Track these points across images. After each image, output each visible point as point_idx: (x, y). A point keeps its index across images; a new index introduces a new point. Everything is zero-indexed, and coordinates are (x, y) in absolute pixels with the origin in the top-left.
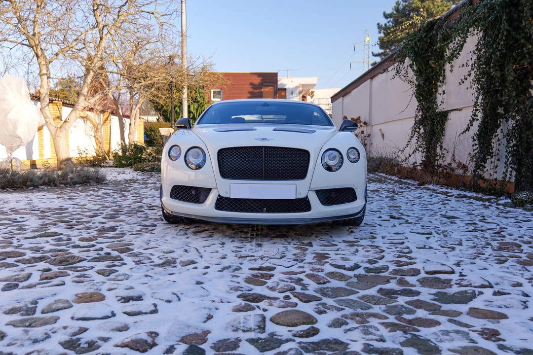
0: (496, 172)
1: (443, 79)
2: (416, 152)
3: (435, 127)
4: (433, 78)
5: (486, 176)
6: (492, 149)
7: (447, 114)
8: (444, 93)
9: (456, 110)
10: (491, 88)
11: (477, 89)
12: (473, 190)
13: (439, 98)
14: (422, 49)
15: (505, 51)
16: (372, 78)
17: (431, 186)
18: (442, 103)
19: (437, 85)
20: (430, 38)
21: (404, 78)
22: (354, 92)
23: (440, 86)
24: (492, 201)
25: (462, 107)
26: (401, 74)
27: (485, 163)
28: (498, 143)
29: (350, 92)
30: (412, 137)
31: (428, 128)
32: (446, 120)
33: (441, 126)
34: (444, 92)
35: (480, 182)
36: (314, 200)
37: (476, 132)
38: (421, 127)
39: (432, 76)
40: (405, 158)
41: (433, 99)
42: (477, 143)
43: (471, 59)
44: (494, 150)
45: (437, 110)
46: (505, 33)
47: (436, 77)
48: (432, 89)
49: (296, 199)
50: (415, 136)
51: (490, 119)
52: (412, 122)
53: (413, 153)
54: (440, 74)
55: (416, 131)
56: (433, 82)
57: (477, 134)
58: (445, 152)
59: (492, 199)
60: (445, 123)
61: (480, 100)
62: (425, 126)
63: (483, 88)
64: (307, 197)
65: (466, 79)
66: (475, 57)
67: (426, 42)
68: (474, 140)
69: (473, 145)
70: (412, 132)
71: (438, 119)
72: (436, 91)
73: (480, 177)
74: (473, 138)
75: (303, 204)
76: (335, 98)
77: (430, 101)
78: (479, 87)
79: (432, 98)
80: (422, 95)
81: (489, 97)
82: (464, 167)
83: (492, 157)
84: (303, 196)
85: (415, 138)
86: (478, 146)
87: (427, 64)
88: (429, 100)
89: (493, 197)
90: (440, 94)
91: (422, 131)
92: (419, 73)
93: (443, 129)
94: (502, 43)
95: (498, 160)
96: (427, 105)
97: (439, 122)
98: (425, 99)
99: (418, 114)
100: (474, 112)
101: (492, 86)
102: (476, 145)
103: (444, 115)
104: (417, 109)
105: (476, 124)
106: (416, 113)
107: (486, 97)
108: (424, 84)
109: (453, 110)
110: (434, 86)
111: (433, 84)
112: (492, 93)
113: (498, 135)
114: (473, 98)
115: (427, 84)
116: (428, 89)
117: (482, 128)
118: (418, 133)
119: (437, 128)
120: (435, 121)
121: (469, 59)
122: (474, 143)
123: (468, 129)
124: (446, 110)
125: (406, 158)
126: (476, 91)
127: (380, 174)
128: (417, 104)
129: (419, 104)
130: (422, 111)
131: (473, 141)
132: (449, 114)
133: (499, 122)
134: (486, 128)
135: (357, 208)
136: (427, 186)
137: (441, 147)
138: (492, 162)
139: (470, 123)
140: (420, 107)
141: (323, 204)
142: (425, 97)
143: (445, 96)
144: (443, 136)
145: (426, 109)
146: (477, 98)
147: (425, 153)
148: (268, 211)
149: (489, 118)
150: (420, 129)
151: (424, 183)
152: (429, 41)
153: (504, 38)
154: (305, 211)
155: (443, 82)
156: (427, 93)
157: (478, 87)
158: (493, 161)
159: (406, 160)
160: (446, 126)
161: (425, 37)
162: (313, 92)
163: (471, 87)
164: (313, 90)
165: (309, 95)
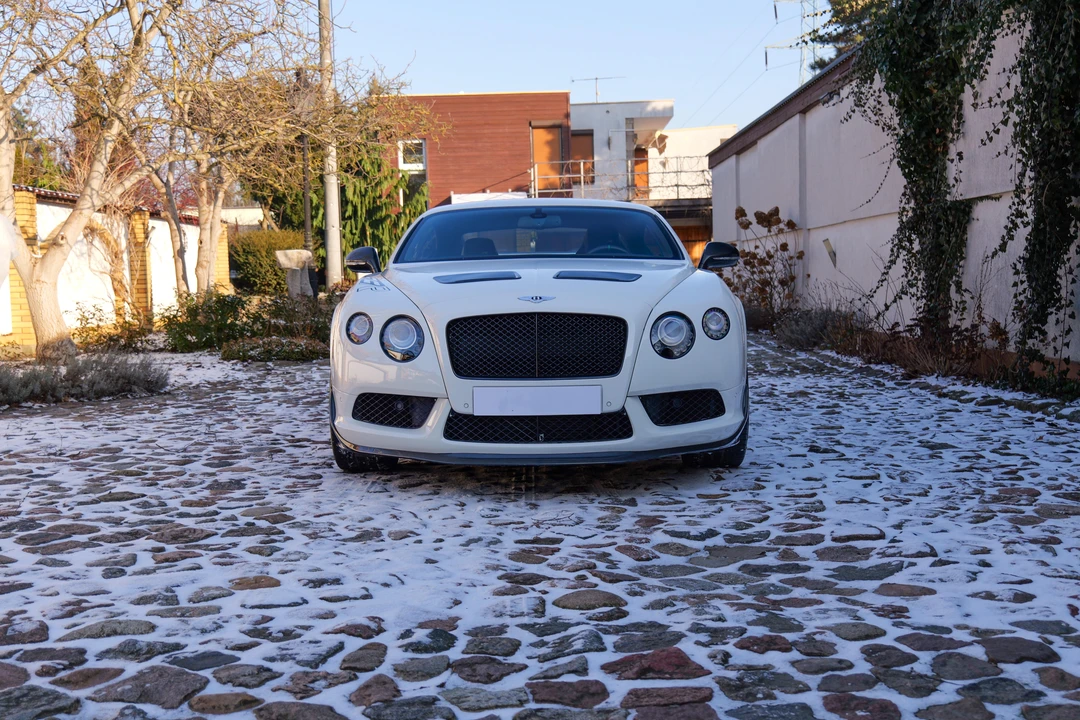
0: (1066, 345)
1: (958, 125)
2: (901, 298)
3: (943, 239)
4: (936, 122)
5: (1048, 355)
6: (1058, 291)
7: (971, 207)
8: (961, 158)
9: (988, 197)
10: (1050, 153)
11: (1020, 156)
12: (1019, 386)
13: (952, 171)
14: (909, 53)
15: (1074, 72)
16: (804, 112)
17: (932, 380)
18: (957, 181)
19: (946, 138)
20: (926, 27)
21: (874, 118)
22: (763, 144)
23: (952, 140)
24: (1050, 409)
25: (999, 191)
26: (866, 108)
27: (1045, 322)
28: (1069, 277)
29: (754, 143)
30: (893, 262)
31: (928, 240)
32: (968, 221)
33: (957, 236)
34: (960, 155)
35: (1035, 367)
36: (638, 415)
37: (1022, 253)
38: (914, 237)
39: (935, 117)
40: (875, 314)
41: (937, 172)
42: (1023, 277)
43: (1008, 85)
44: (1063, 293)
45: (948, 198)
46: (1073, 32)
47: (942, 118)
48: (935, 147)
49: (602, 415)
50: (899, 261)
51: (1050, 224)
52: (892, 225)
53: (895, 301)
54: (950, 113)
55: (904, 248)
56: (938, 130)
57: (1023, 258)
58: (967, 296)
59: (1049, 405)
60: (965, 228)
61: (1027, 183)
62: (921, 235)
63: (1033, 154)
64: (623, 410)
65: (997, 132)
66: (1016, 80)
67: (918, 36)
68: (1017, 273)
69: (1015, 284)
70: (892, 250)
71: (951, 218)
72: (946, 152)
73: (1035, 355)
74: (1015, 268)
75: (616, 424)
76: (718, 156)
77: (931, 176)
78: (1024, 149)
79: (935, 169)
80: (913, 161)
81: (1046, 172)
82: (998, 331)
83: (1058, 309)
84: (615, 407)
85: (900, 263)
86: (1025, 285)
87: (922, 91)
88: (929, 174)
89: (1055, 401)
90: (952, 161)
91: (916, 247)
92: (905, 108)
93: (961, 244)
94: (1066, 54)
95: (1072, 316)
96: (924, 184)
97: (953, 225)
98: (920, 170)
99: (907, 207)
100: (1014, 208)
101: (1052, 148)
102: (1022, 282)
103: (965, 209)
104: (904, 194)
105: (1023, 233)
106: (902, 205)
107: (1039, 173)
108: (917, 135)
109: (981, 199)
110: (939, 140)
111: (938, 136)
112: (1053, 165)
113: (1069, 259)
114: (1012, 175)
115: (923, 135)
116: (926, 147)
117: (1034, 245)
118: (909, 251)
119: (949, 242)
120: (942, 223)
121: (1003, 85)
122: (1016, 278)
123: (1003, 247)
124: (968, 197)
125: (879, 314)
126: (1019, 161)
127: (824, 353)
128: (904, 182)
129: (909, 183)
130: (916, 200)
131: (1015, 275)
132: (975, 207)
133: (1072, 229)
134: (1042, 244)
135: (727, 428)
136: (923, 380)
137: (959, 285)
138: (1057, 321)
139: (1008, 233)
140: (911, 190)
141: (656, 423)
142: (920, 166)
143: (962, 165)
144: (963, 258)
145: (922, 195)
146: (1022, 175)
147: (924, 301)
148: (547, 440)
149: (1047, 221)
150: (911, 242)
151: (916, 372)
152: (923, 34)
153: (1070, 43)
154: (620, 437)
155: (958, 131)
156: (924, 156)
157: (1021, 152)
158: (1061, 318)
159: (877, 318)
160: (968, 236)
161: (915, 23)
162: (663, 138)
163: (1006, 152)
164: (664, 132)
165: (654, 145)
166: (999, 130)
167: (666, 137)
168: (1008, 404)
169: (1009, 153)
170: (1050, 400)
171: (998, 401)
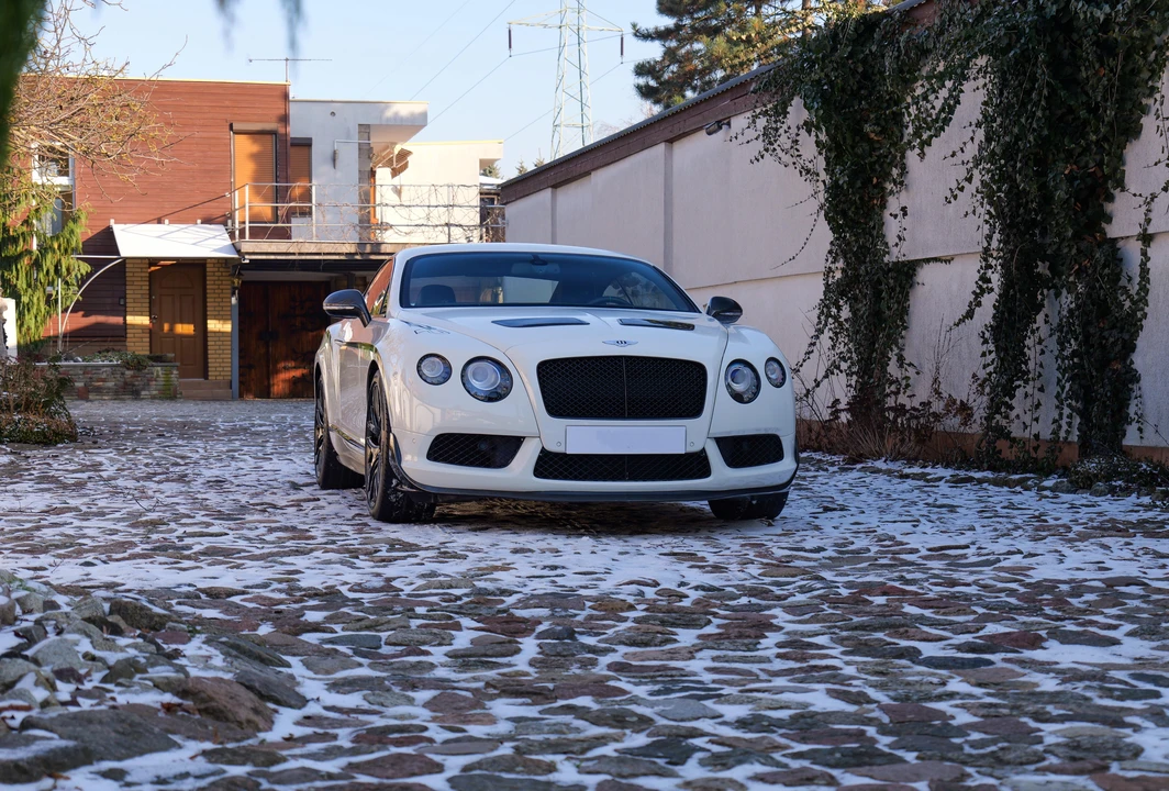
0: (1037, 420)
1: (901, 175)
2: (833, 373)
3: (883, 305)
4: (873, 170)
5: (1016, 431)
6: (1026, 364)
7: (915, 270)
8: (905, 214)
9: (936, 260)
10: (1019, 216)
11: (987, 217)
12: (985, 465)
13: (892, 228)
14: (843, 90)
15: (1046, 132)
16: (671, 141)
17: (883, 464)
18: (900, 239)
19: (884, 189)
20: (864, 62)
21: (786, 158)
22: (601, 177)
23: (892, 192)
24: (1030, 483)
25: (951, 253)
27: (1012, 397)
28: (1038, 348)
30: (820, 331)
31: (863, 309)
32: (911, 286)
33: (899, 303)
34: (904, 209)
35: (1002, 444)
37: (989, 320)
38: (841, 302)
39: (872, 164)
40: (804, 391)
41: (874, 228)
42: (992, 347)
43: (972, 139)
44: (1031, 365)
45: (886, 259)
46: (1045, 92)
47: (881, 166)
48: (871, 199)
50: (826, 330)
51: (1020, 291)
52: (815, 290)
53: (826, 376)
54: (892, 162)
55: (831, 316)
56: (875, 180)
57: (991, 326)
58: (911, 372)
59: (1030, 479)
60: (908, 293)
61: (994, 244)
62: (854, 301)
63: (1000, 215)
65: (962, 189)
66: (980, 134)
67: (854, 71)
68: (985, 342)
69: (984, 355)
70: (819, 318)
71: (891, 281)
72: (883, 206)
73: (1002, 433)
74: (983, 337)
75: (696, 464)
76: (519, 188)
77: (868, 232)
78: (992, 210)
79: (872, 224)
80: (844, 214)
81: (1015, 235)
82: (965, 409)
83: (1026, 382)
85: (827, 333)
86: (993, 355)
87: (858, 131)
88: (864, 229)
89: (1032, 475)
90: (896, 216)
91: (845, 313)
92: (835, 152)
93: (904, 311)
94: (1040, 113)
95: (1041, 389)
96: (857, 241)
97: (893, 289)
98: (852, 224)
99: (833, 266)
100: (982, 271)
101: (1022, 211)
102: (990, 352)
103: (906, 273)
104: (830, 252)
105: (989, 300)
106: (828, 264)
107: (1008, 236)
108: (851, 184)
109: (928, 261)
110: (876, 191)
111: (875, 186)
112: (1022, 228)
113: (1038, 329)
114: (979, 236)
115: (859, 184)
116: (861, 199)
117: (1003, 313)
118: (836, 318)
119: (889, 308)
120: (883, 287)
121: (967, 139)
122: (984, 348)
123: (970, 314)
124: (912, 258)
125: (809, 391)
126: (987, 222)
128: (830, 236)
129: (837, 239)
130: (845, 257)
131: (983, 344)
132: (919, 269)
133: (1039, 297)
134: (1011, 312)
136: (870, 464)
137: (901, 359)
138: (1026, 395)
139: (975, 299)
140: (840, 246)
142: (852, 220)
143: (907, 222)
144: (906, 328)
145: (855, 254)
146: (989, 238)
147: (855, 377)
149: (1017, 287)
150: (839, 308)
151: (861, 456)
152: (860, 70)
153: (1043, 103)
155: (901, 183)
156: (856, 208)
157: (989, 212)
158: (1030, 392)
159: (807, 395)
160: (911, 302)
161: (851, 56)
162: (404, 155)
163: (974, 212)
164: (407, 146)
165: (389, 163)
166: (963, 187)
167: (409, 153)
168: (980, 481)
169: (977, 215)
170: (1028, 475)
171: (969, 480)
